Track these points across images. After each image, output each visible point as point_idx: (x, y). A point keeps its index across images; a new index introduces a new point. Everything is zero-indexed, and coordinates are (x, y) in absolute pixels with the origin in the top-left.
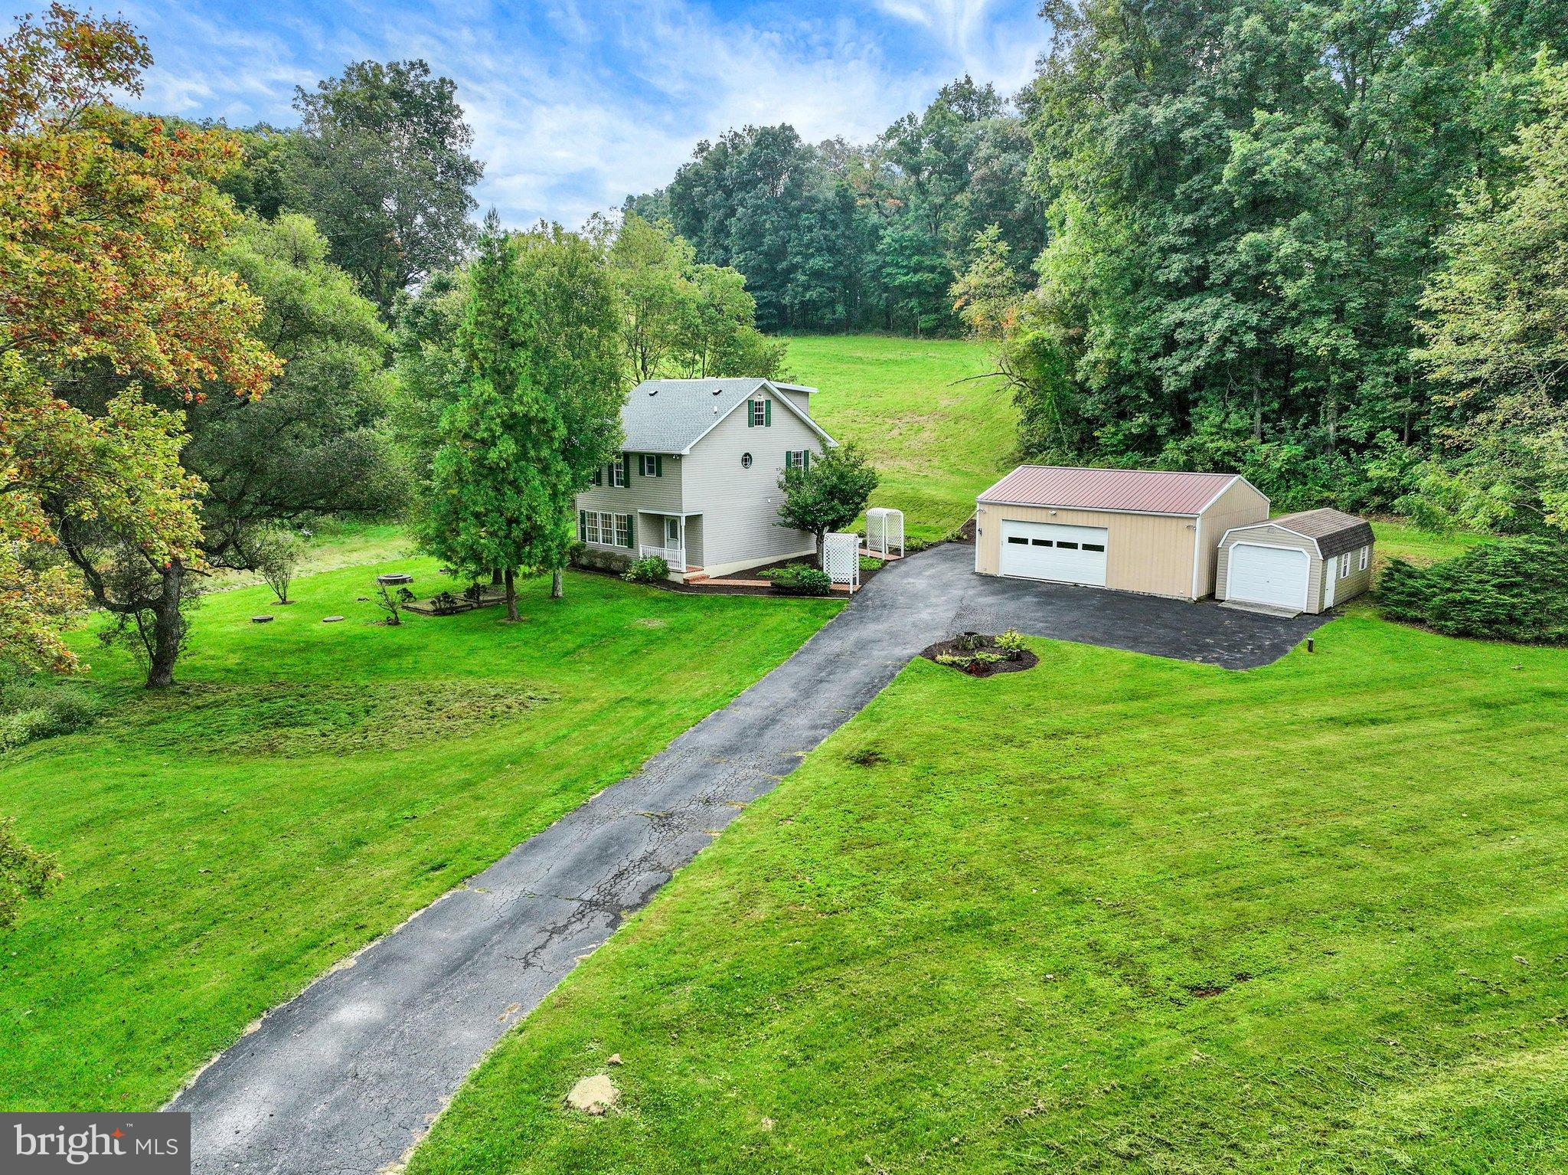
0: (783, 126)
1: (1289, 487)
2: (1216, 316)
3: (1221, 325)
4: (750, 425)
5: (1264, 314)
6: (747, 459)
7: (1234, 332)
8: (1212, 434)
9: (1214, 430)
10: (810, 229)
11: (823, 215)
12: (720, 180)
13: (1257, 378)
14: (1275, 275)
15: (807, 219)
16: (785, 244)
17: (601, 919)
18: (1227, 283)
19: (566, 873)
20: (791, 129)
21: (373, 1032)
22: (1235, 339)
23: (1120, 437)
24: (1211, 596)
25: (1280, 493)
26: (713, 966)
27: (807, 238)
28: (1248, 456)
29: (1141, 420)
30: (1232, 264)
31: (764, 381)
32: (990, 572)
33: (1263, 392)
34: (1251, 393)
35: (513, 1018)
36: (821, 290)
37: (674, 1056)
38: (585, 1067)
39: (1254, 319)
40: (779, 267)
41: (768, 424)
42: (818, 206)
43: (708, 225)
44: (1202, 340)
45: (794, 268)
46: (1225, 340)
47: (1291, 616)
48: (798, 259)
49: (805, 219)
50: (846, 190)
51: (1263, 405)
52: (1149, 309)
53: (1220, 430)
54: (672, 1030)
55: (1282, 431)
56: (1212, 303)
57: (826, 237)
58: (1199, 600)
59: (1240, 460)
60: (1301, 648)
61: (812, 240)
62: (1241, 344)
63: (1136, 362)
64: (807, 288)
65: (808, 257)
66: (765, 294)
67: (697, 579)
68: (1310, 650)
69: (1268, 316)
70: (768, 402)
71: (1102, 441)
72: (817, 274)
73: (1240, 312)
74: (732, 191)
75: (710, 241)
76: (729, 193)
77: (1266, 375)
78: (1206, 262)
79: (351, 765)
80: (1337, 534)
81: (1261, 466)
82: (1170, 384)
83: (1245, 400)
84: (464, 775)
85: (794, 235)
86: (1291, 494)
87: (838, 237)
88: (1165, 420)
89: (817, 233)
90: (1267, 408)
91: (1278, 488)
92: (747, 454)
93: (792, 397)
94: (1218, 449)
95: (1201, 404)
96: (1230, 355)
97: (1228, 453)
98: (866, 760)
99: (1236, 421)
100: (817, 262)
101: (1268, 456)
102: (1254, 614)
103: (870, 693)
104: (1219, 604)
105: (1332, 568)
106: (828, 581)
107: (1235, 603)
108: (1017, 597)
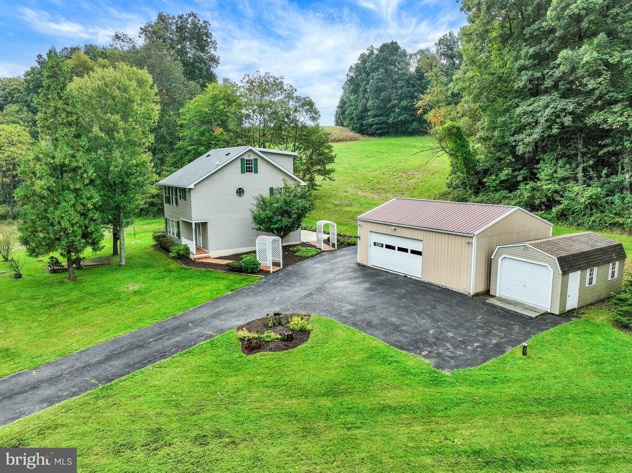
0: (392, 43)
1: (592, 215)
2: (546, 107)
3: (548, 111)
4: (243, 172)
5: (580, 104)
6: (240, 192)
7: (558, 116)
8: (547, 180)
9: (547, 178)
10: (402, 87)
11: (408, 81)
12: (364, 68)
13: (580, 146)
14: (583, 77)
15: (400, 83)
16: (391, 94)
18: (555, 86)
20: (396, 43)
22: (558, 120)
23: (498, 182)
24: (487, 293)
25: (585, 217)
27: (400, 92)
28: (566, 194)
29: (506, 171)
30: (557, 73)
31: (251, 148)
32: (364, 263)
33: (584, 154)
34: (576, 155)
36: (405, 115)
39: (571, 107)
40: (388, 106)
41: (256, 172)
42: (406, 77)
43: (361, 89)
44: (537, 123)
45: (394, 106)
46: (551, 122)
47: (533, 315)
48: (396, 102)
49: (400, 84)
50: (420, 69)
51: (584, 163)
52: (511, 106)
53: (551, 178)
55: (591, 178)
56: (544, 99)
57: (409, 92)
58: (477, 295)
59: (562, 196)
60: (518, 350)
61: (402, 93)
62: (562, 124)
63: (503, 137)
64: (400, 115)
65: (400, 100)
66: (382, 118)
67: (199, 259)
68: (524, 353)
69: (582, 106)
70: (256, 160)
71: (487, 184)
72: (404, 108)
73: (561, 104)
74: (369, 73)
75: (361, 96)
76: (368, 75)
77: (585, 145)
78: (543, 75)
80: (583, 253)
81: (574, 200)
82: (520, 150)
83: (570, 159)
85: (395, 91)
86: (592, 218)
87: (415, 91)
88: (522, 172)
89: (405, 90)
90: (585, 164)
91: (585, 215)
92: (240, 189)
93: (271, 156)
94: (549, 189)
95: (541, 162)
96: (555, 131)
97: (556, 192)
99: (561, 173)
100: (404, 103)
101: (578, 194)
102: (508, 311)
103: (145, 365)
104: (491, 301)
105: (575, 278)
106: (257, 264)
107: (500, 299)
108: (359, 283)
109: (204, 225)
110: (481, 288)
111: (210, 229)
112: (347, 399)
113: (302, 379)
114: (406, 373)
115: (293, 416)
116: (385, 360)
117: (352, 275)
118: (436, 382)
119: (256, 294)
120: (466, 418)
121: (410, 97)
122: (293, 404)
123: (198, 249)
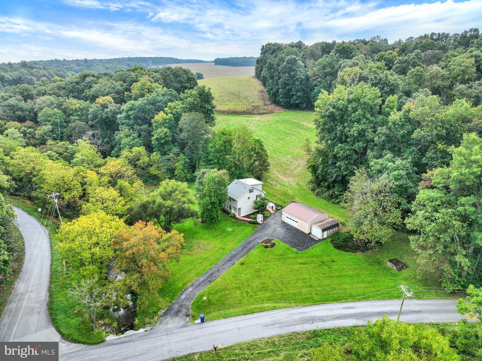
4: (250, 193)
11: (301, 82)
15: (297, 83)
17: (209, 283)
19: (208, 277)
21: (191, 291)
26: (216, 289)
27: (297, 88)
32: (284, 221)
35: (201, 291)
36: (300, 100)
37: (211, 296)
38: (204, 296)
40: (290, 94)
41: (253, 192)
42: (300, 80)
45: (293, 95)
47: (317, 239)
48: (294, 93)
50: (308, 75)
54: (211, 294)
64: (297, 100)
65: (297, 92)
66: (287, 100)
67: (239, 218)
68: (312, 248)
70: (253, 189)
72: (299, 97)
79: (190, 257)
80: (328, 227)
84: (201, 261)
85: (294, 87)
87: (305, 87)
89: (300, 87)
92: (249, 197)
93: (258, 186)
98: (242, 264)
100: (299, 94)
102: (313, 238)
103: (250, 251)
104: (311, 236)
105: (326, 233)
106: (257, 222)
107: (313, 235)
108: (283, 229)
109: (240, 209)
110: (309, 232)
111: (242, 210)
112: (284, 256)
113: (276, 253)
114: (292, 252)
115: (277, 259)
116: (289, 250)
117: (281, 225)
118: (297, 253)
119: (260, 232)
120: (300, 259)
121: (302, 90)
122: (276, 257)
123: (239, 215)
